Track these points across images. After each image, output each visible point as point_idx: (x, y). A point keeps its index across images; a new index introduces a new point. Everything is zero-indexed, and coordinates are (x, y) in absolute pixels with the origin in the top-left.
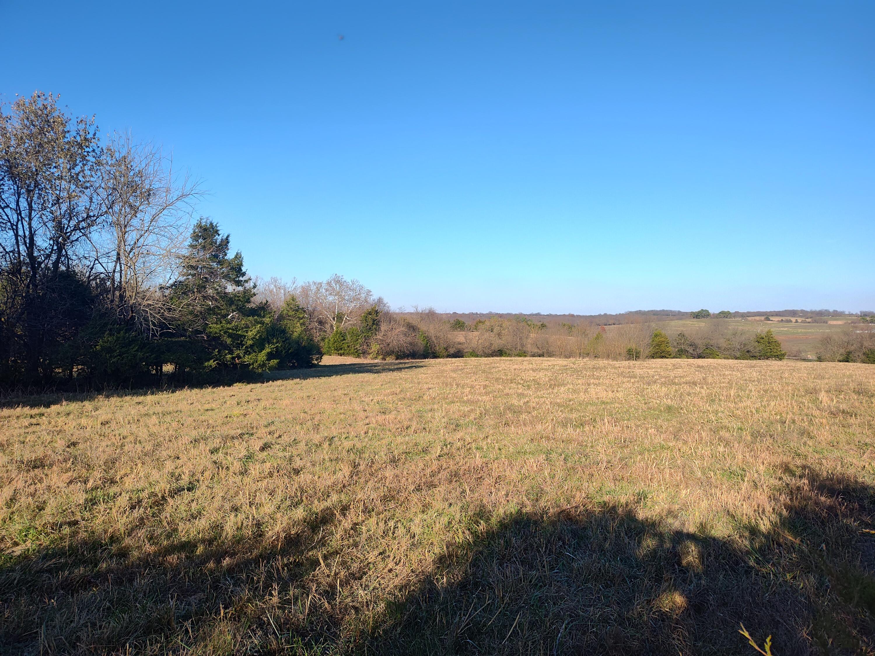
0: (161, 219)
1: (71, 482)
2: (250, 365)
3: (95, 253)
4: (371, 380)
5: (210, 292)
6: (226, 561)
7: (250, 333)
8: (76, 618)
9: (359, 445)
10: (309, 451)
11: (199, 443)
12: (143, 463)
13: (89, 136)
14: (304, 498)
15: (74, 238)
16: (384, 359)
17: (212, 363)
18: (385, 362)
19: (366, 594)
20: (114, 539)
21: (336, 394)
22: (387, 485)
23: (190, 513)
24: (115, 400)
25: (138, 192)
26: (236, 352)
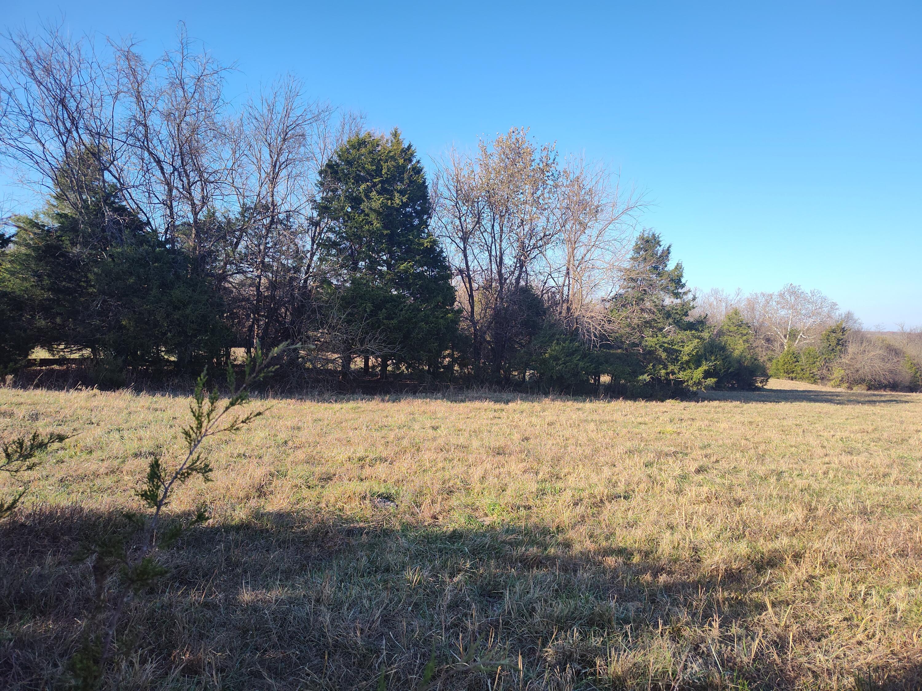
0: (606, 233)
1: (525, 472)
2: (685, 382)
3: (548, 269)
4: (831, 413)
5: (648, 304)
6: (663, 578)
7: (686, 349)
8: (532, 591)
9: (816, 486)
10: (752, 483)
11: (634, 454)
12: (584, 465)
13: (549, 162)
14: (747, 533)
15: (532, 256)
16: (850, 388)
17: (646, 377)
18: (852, 392)
19: (827, 660)
20: (559, 530)
21: (785, 423)
22: (856, 539)
23: (626, 521)
24: (558, 404)
25: (588, 209)
26: (671, 368)
